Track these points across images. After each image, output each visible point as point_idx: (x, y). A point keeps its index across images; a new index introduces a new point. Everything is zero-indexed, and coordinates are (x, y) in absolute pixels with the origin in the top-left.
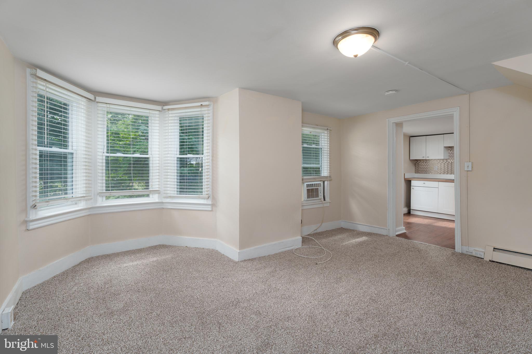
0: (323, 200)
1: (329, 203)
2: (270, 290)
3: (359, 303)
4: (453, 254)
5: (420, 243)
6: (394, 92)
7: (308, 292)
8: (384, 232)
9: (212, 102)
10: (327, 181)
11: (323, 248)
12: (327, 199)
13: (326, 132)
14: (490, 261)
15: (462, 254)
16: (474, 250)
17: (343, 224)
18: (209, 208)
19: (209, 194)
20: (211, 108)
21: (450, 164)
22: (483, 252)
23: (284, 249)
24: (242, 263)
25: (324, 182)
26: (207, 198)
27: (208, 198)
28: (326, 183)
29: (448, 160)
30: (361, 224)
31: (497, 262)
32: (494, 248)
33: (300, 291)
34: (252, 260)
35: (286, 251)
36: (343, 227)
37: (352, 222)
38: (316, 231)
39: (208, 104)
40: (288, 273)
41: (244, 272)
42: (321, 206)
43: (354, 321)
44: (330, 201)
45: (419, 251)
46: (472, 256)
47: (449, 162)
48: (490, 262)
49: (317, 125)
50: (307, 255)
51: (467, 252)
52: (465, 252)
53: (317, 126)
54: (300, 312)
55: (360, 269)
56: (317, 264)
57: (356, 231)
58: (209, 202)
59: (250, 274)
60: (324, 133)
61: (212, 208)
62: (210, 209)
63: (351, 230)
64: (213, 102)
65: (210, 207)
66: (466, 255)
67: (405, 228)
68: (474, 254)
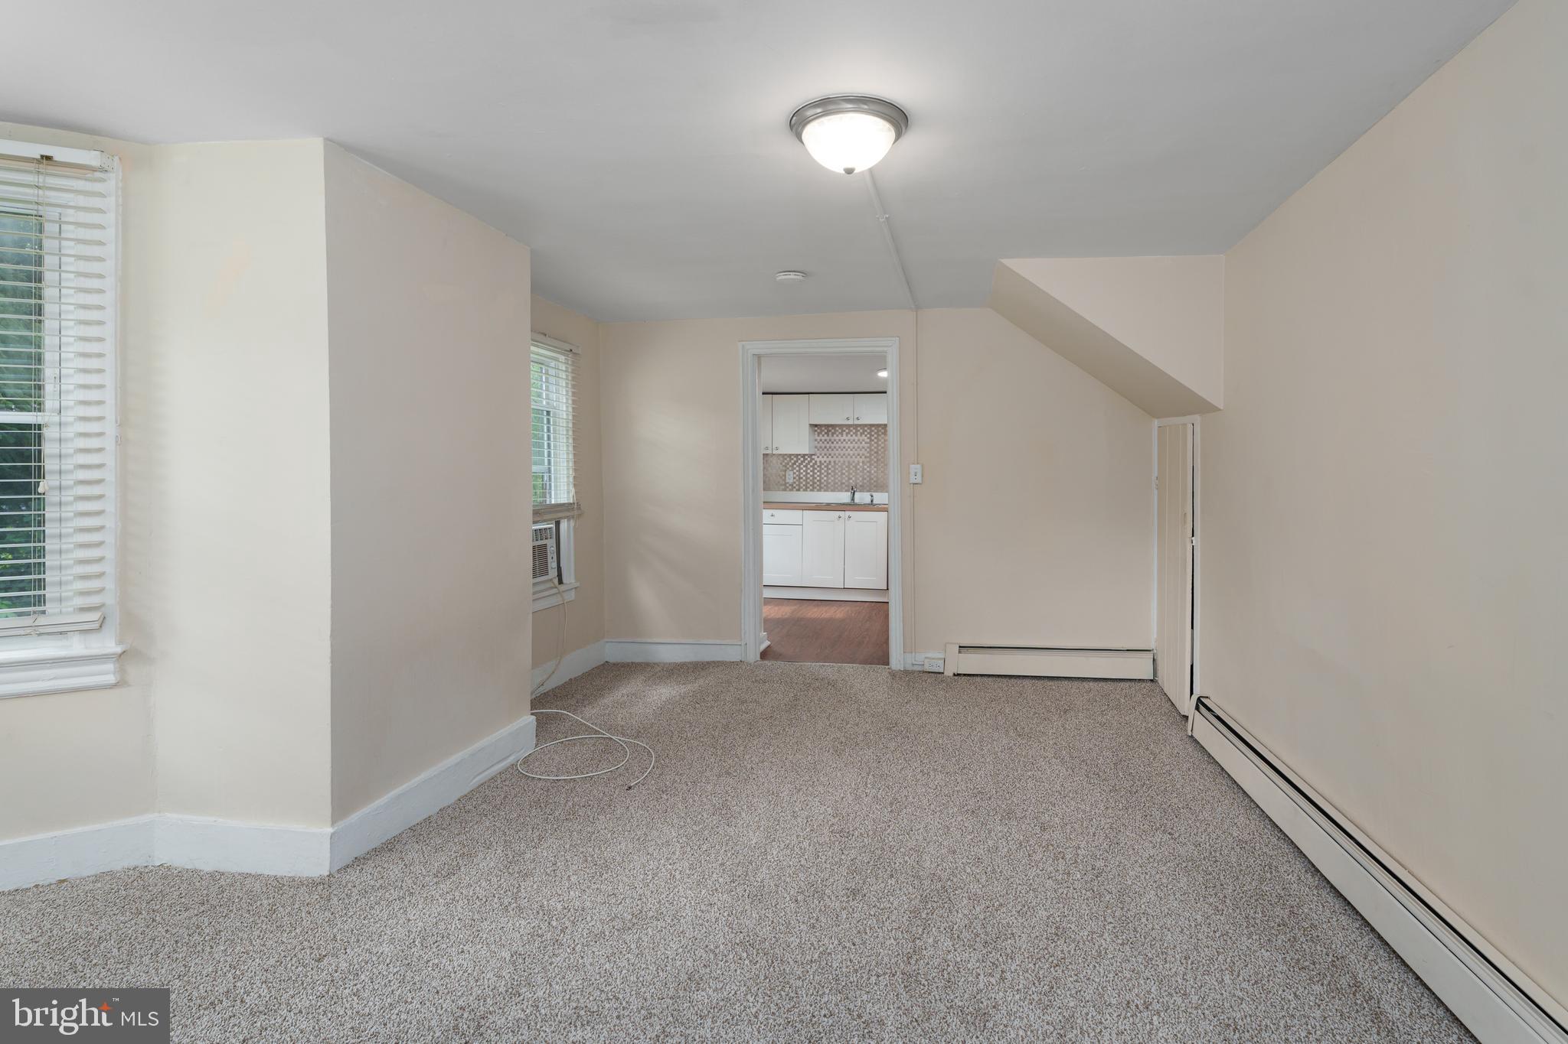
0: (556, 581)
1: (573, 593)
2: (554, 923)
3: (820, 854)
4: (893, 675)
5: (820, 666)
6: (799, 277)
7: (678, 877)
8: (731, 654)
9: (116, 158)
10: (568, 518)
11: (608, 735)
12: (569, 577)
13: (562, 358)
14: (954, 675)
15: (906, 672)
16: (926, 658)
17: (613, 651)
18: (107, 673)
19: (103, 605)
20: (111, 184)
21: (818, 466)
22: (940, 659)
23: (486, 773)
24: (353, 876)
25: (558, 524)
26: (96, 625)
27: (101, 626)
28: (564, 525)
29: (813, 457)
30: (668, 641)
31: (965, 675)
32: (960, 647)
33: (651, 885)
34: (389, 847)
35: (493, 779)
36: (612, 660)
37: (639, 640)
38: (542, 690)
39: (95, 163)
40: (567, 846)
41: (397, 905)
42: (555, 601)
43: (848, 902)
44: (578, 584)
45: (832, 684)
46: (924, 672)
47: (816, 462)
48: (956, 678)
49: (546, 335)
50: (577, 770)
51: (913, 665)
52: (910, 668)
53: (542, 336)
54: (707, 946)
55: (749, 766)
56: (630, 788)
57: (657, 664)
58: (107, 644)
59: (430, 900)
60: (556, 359)
61: (122, 671)
62: (111, 679)
63: (640, 664)
64: (120, 158)
65: (110, 666)
66: (913, 672)
67: (766, 636)
68: (927, 668)
